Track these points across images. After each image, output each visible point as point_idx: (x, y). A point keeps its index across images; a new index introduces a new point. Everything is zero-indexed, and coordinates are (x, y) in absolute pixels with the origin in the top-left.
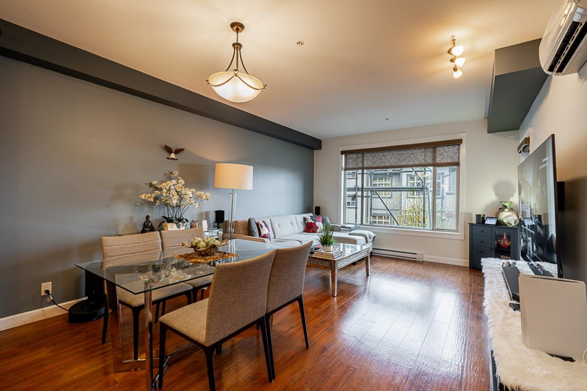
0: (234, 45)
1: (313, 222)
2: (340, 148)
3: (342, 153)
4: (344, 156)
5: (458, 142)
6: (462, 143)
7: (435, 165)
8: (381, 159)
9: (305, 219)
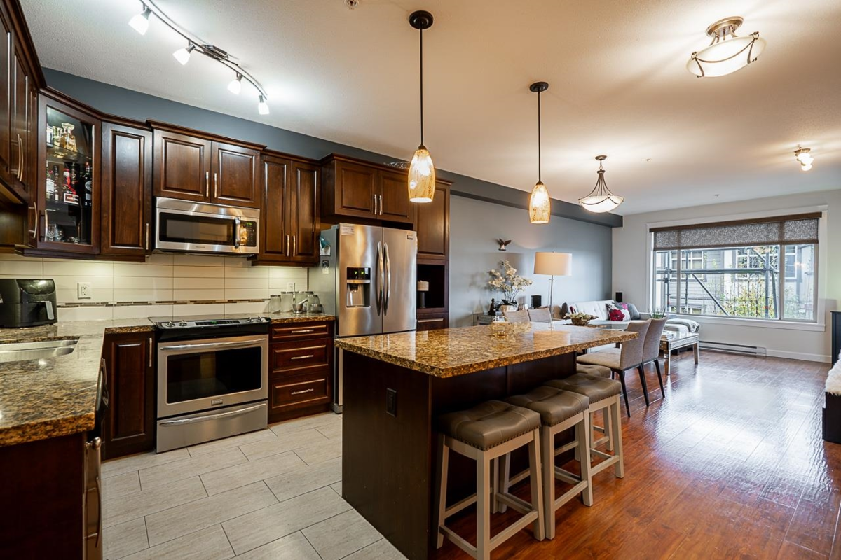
0: (598, 172)
1: (618, 309)
2: (648, 224)
3: (651, 230)
4: (653, 233)
5: (816, 216)
6: (821, 217)
7: (782, 243)
8: (705, 236)
9: (607, 306)
